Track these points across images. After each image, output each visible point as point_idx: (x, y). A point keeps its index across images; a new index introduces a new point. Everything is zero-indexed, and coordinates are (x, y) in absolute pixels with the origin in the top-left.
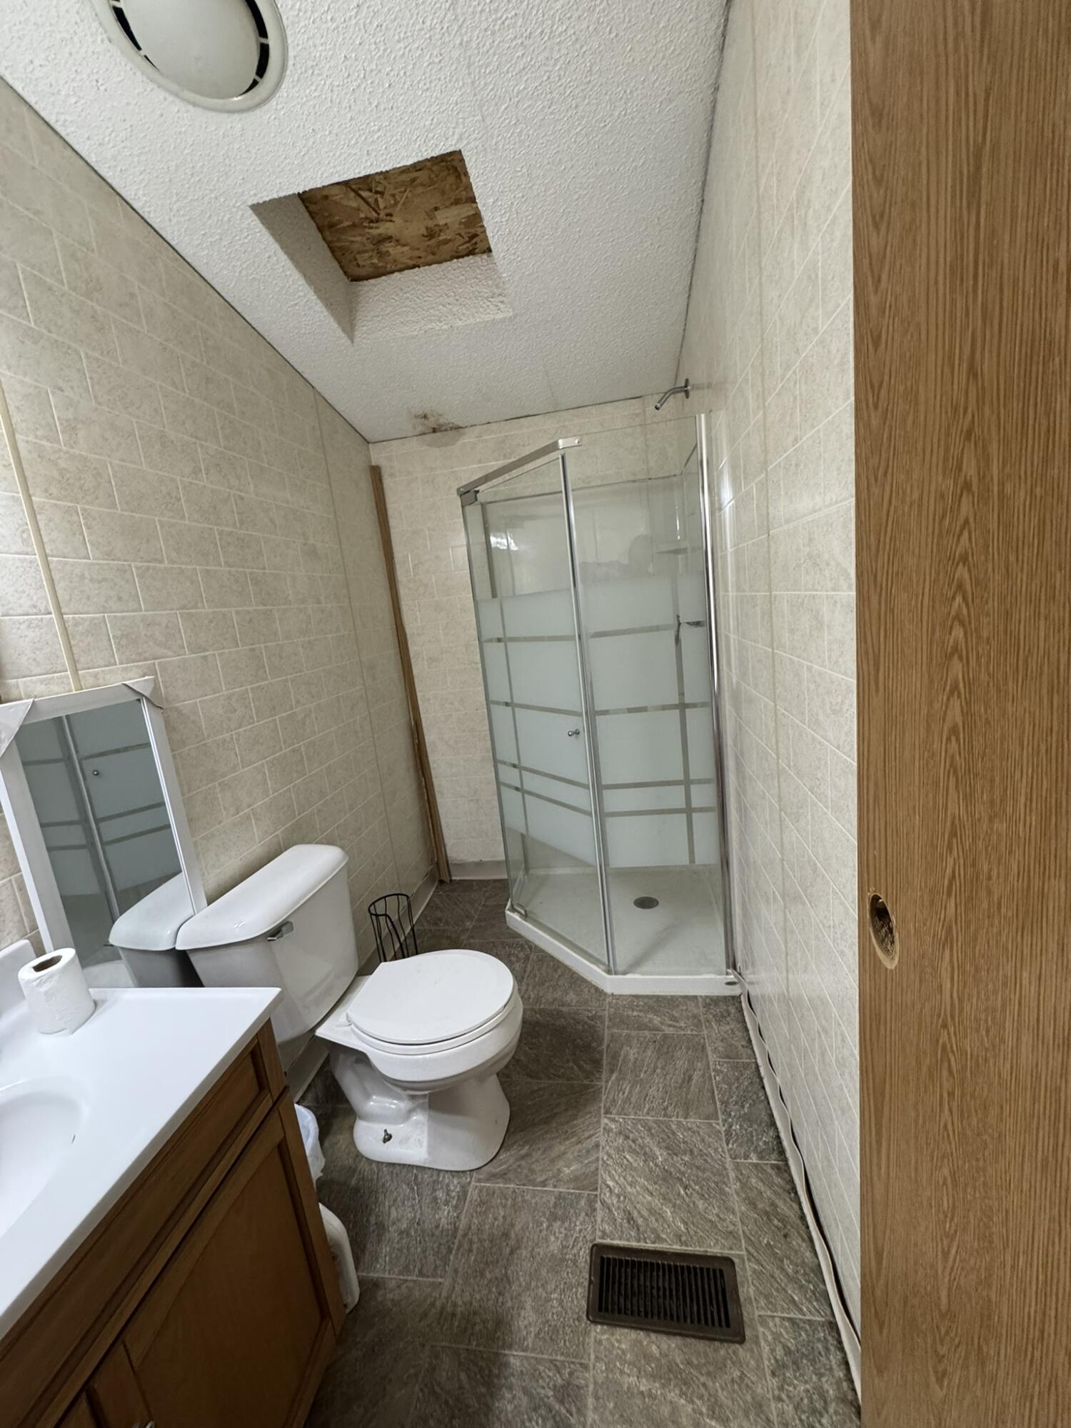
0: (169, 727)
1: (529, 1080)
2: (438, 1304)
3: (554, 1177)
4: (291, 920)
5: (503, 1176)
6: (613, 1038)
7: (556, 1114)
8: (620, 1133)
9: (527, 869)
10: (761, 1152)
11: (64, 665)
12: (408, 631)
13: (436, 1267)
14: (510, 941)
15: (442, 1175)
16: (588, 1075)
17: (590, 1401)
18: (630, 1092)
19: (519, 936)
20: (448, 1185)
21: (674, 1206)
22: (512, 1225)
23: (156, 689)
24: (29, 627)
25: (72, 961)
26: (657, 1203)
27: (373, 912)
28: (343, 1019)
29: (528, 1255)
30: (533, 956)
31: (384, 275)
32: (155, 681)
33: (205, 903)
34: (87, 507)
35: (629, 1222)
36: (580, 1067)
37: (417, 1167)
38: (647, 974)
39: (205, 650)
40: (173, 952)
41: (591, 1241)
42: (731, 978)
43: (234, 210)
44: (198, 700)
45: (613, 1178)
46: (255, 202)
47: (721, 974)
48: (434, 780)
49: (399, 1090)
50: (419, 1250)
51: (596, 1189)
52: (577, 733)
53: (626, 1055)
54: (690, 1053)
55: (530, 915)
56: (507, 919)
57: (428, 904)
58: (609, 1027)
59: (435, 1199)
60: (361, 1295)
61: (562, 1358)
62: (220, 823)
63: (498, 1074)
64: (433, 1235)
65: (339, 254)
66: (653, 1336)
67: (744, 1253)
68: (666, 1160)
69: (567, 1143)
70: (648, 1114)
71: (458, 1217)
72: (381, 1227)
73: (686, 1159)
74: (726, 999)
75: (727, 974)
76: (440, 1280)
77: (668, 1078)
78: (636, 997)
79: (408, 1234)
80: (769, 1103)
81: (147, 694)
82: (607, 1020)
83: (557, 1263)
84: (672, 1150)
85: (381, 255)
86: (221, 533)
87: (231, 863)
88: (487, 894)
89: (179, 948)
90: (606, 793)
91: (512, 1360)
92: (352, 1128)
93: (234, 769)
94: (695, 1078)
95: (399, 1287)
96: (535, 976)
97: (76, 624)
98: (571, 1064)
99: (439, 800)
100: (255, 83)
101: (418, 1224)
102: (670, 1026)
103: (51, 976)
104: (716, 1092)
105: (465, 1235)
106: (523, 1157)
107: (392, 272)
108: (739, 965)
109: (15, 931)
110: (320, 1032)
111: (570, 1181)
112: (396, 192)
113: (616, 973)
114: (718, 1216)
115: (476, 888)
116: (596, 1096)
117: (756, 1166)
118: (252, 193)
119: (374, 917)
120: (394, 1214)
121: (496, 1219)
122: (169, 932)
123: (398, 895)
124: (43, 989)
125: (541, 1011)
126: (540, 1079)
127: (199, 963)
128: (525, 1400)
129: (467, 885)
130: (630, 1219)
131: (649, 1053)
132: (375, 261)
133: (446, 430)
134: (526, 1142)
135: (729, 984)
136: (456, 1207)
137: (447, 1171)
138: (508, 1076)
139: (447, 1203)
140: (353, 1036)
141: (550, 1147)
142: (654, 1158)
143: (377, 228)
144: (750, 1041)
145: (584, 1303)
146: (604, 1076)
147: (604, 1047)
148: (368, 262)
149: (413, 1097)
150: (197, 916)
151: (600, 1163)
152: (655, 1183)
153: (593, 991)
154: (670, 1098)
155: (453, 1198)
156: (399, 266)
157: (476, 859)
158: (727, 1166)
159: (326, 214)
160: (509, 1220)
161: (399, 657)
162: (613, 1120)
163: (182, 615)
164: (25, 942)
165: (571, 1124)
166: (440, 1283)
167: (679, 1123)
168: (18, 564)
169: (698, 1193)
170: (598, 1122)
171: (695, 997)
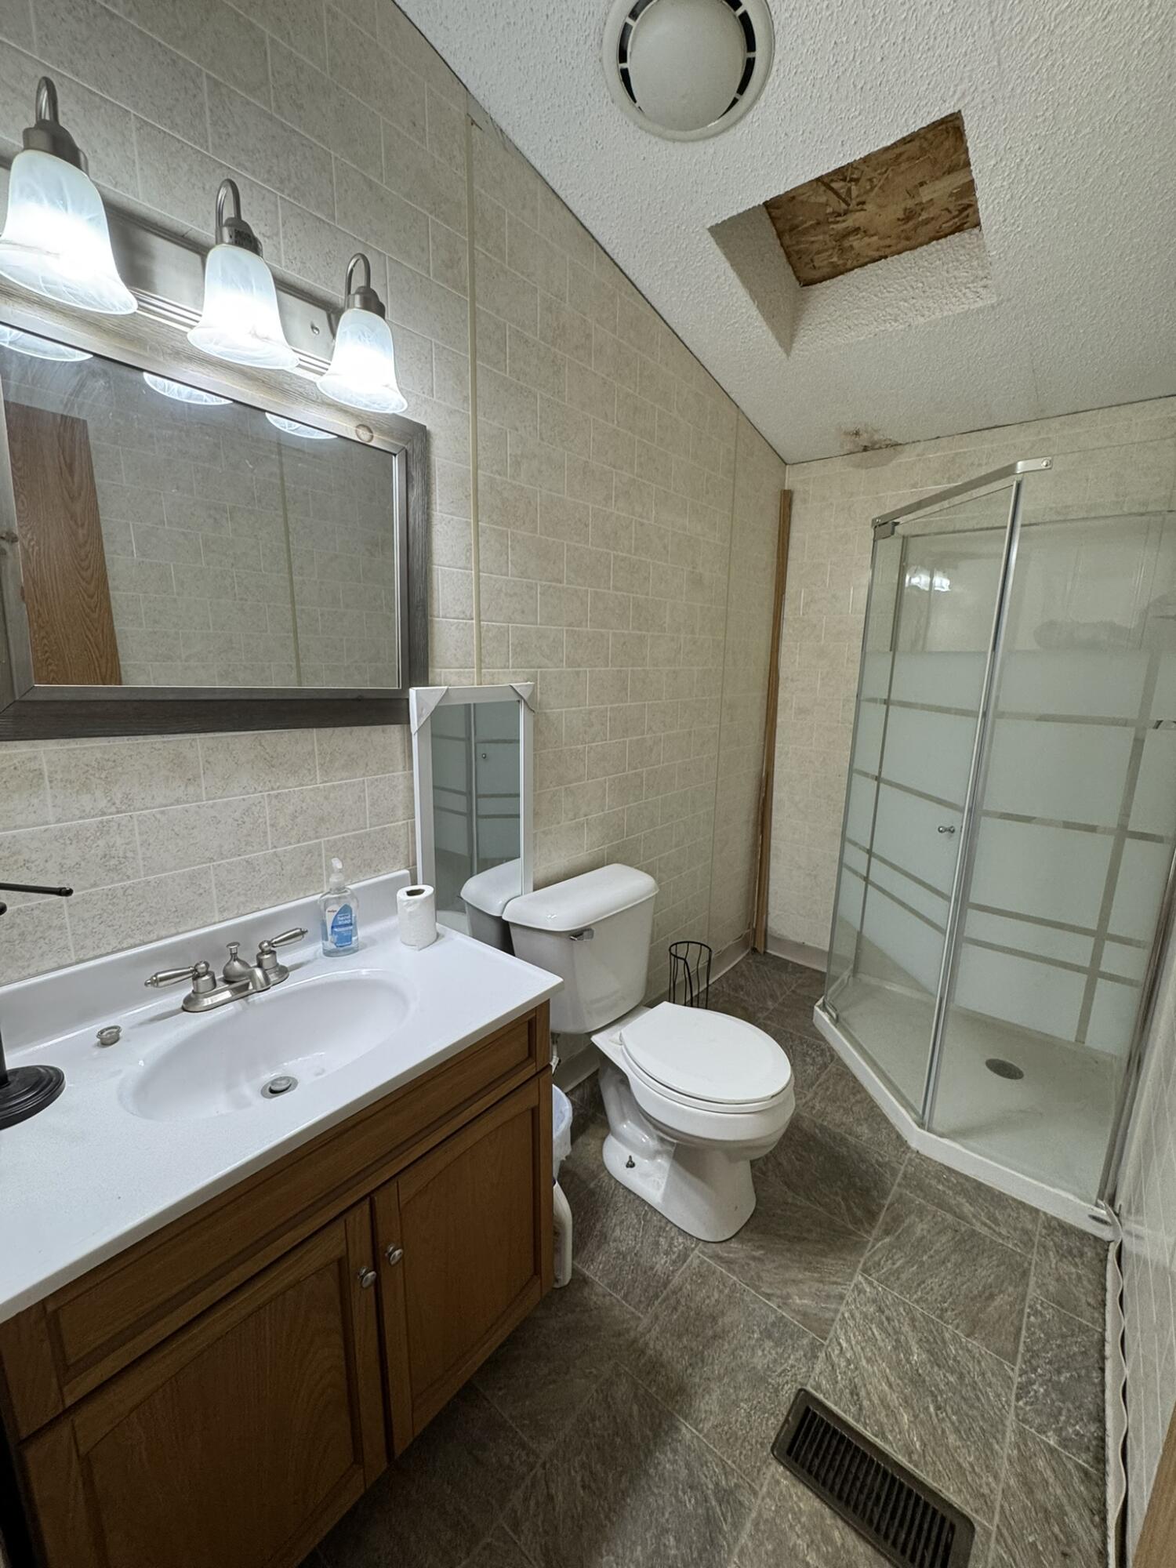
0: (537, 729)
1: (785, 1188)
2: (632, 1334)
3: (781, 1297)
4: (593, 928)
5: (729, 1263)
6: (900, 1198)
7: (805, 1239)
8: (874, 1301)
9: (855, 971)
10: (1065, 1440)
11: (473, 662)
12: (782, 675)
13: (640, 1301)
14: (811, 1039)
15: (670, 1225)
16: (857, 1221)
17: (749, 1526)
18: (902, 1267)
19: (823, 1039)
20: (672, 1238)
21: (916, 1416)
22: (723, 1313)
23: (533, 694)
24: (457, 628)
25: (430, 896)
26: (894, 1399)
27: (673, 951)
28: (616, 1037)
29: (729, 1351)
30: (832, 1067)
31: (842, 273)
32: (535, 687)
33: (532, 889)
34: (515, 531)
35: (852, 1394)
36: (849, 1209)
37: (650, 1206)
38: (973, 1150)
39: (579, 666)
40: (499, 919)
41: (801, 1384)
42: (1102, 1213)
43: (693, 235)
44: (564, 710)
45: (848, 1341)
46: (713, 224)
47: (1089, 1201)
48: (772, 841)
49: (651, 1127)
50: (630, 1277)
51: (825, 1339)
52: (951, 831)
53: (911, 1226)
54: (1002, 1268)
55: (841, 1020)
56: (815, 1014)
57: (733, 968)
58: (899, 1185)
59: (657, 1243)
60: (571, 1280)
61: (734, 1466)
62: (559, 823)
63: (753, 1163)
64: (645, 1272)
65: (795, 257)
66: (840, 1523)
67: (994, 1529)
68: (923, 1363)
69: (807, 1273)
70: (917, 1301)
71: (673, 1272)
72: (604, 1238)
73: (951, 1379)
74: (1083, 1235)
75: (1097, 1205)
76: (640, 1315)
77: (959, 1279)
78: (949, 1169)
79: (624, 1258)
80: (1103, 1392)
81: (526, 697)
82: (900, 1175)
83: (759, 1380)
84: (936, 1358)
85: (842, 251)
86: (616, 557)
87: (560, 861)
88: (800, 981)
89: (505, 918)
90: (972, 913)
91: (684, 1430)
92: (603, 1139)
93: (579, 779)
94: (998, 1301)
95: (604, 1296)
96: (827, 1089)
97: (488, 631)
98: (839, 1199)
99: (774, 864)
100: (735, 101)
101: (636, 1254)
102: (985, 1224)
103: (415, 902)
104: (1024, 1333)
105: (674, 1292)
106: (754, 1258)
107: (852, 269)
108: (1120, 1202)
109: (402, 862)
110: (595, 1039)
111: (798, 1312)
112: (875, 174)
113: (929, 1130)
114: (972, 1466)
115: (790, 970)
116: (858, 1247)
117: (1052, 1450)
118: (713, 214)
119: (673, 958)
120: (617, 1232)
121: (708, 1297)
122: (501, 902)
123: (702, 945)
124: (409, 910)
125: (823, 1129)
126: (798, 1195)
127: (516, 936)
128: (684, 1473)
129: (783, 965)
130: (854, 1392)
131: (944, 1239)
132: (835, 259)
133: (880, 448)
134: (761, 1247)
135: (1095, 1218)
136: (674, 1262)
137: (675, 1226)
138: (764, 1173)
139: (667, 1253)
140: (621, 1056)
141: (787, 1268)
142: (908, 1352)
143: (844, 221)
144: (1103, 1304)
145: (773, 1435)
146: (875, 1232)
147: (887, 1202)
148: (825, 262)
149: (662, 1140)
150: (524, 897)
151: (839, 1316)
152: (900, 1378)
153: (894, 1136)
154: (954, 1302)
155: (674, 1253)
156: (862, 260)
157: (799, 940)
158: (1008, 1423)
159: (789, 217)
160: (720, 1307)
161: (765, 702)
162: (870, 1283)
163: (567, 631)
164: (406, 872)
165: (819, 1258)
166: (639, 1318)
167: (955, 1337)
168: (460, 575)
169: (953, 1423)
170: (852, 1275)
171: (1037, 1211)
